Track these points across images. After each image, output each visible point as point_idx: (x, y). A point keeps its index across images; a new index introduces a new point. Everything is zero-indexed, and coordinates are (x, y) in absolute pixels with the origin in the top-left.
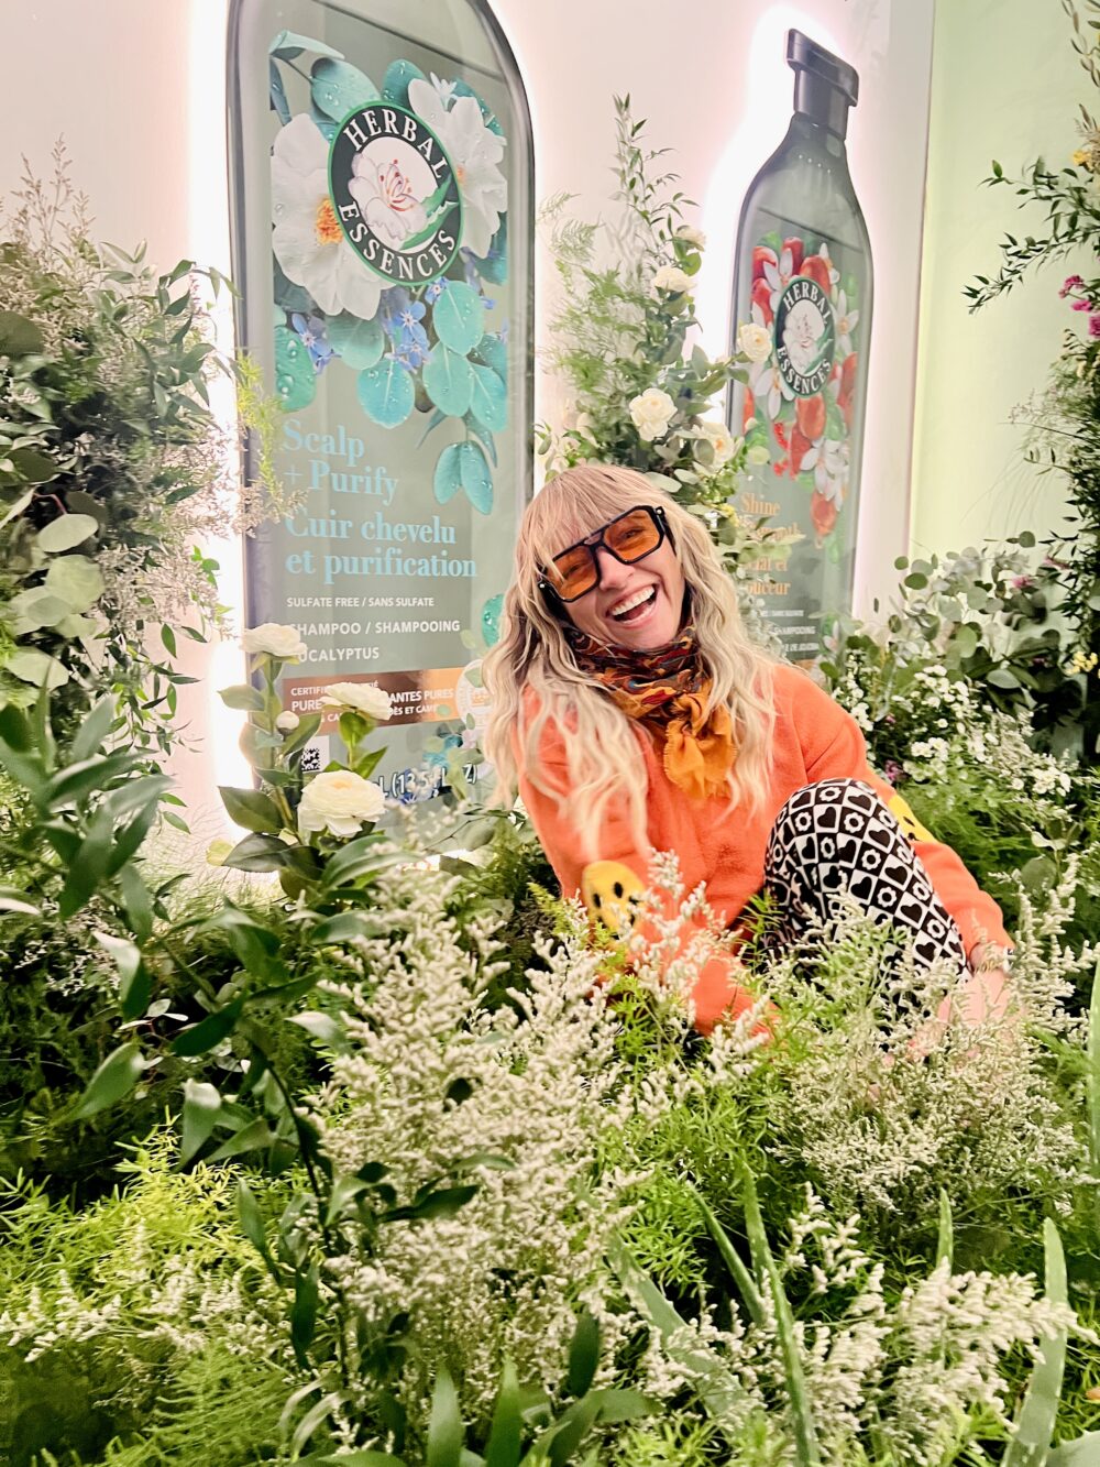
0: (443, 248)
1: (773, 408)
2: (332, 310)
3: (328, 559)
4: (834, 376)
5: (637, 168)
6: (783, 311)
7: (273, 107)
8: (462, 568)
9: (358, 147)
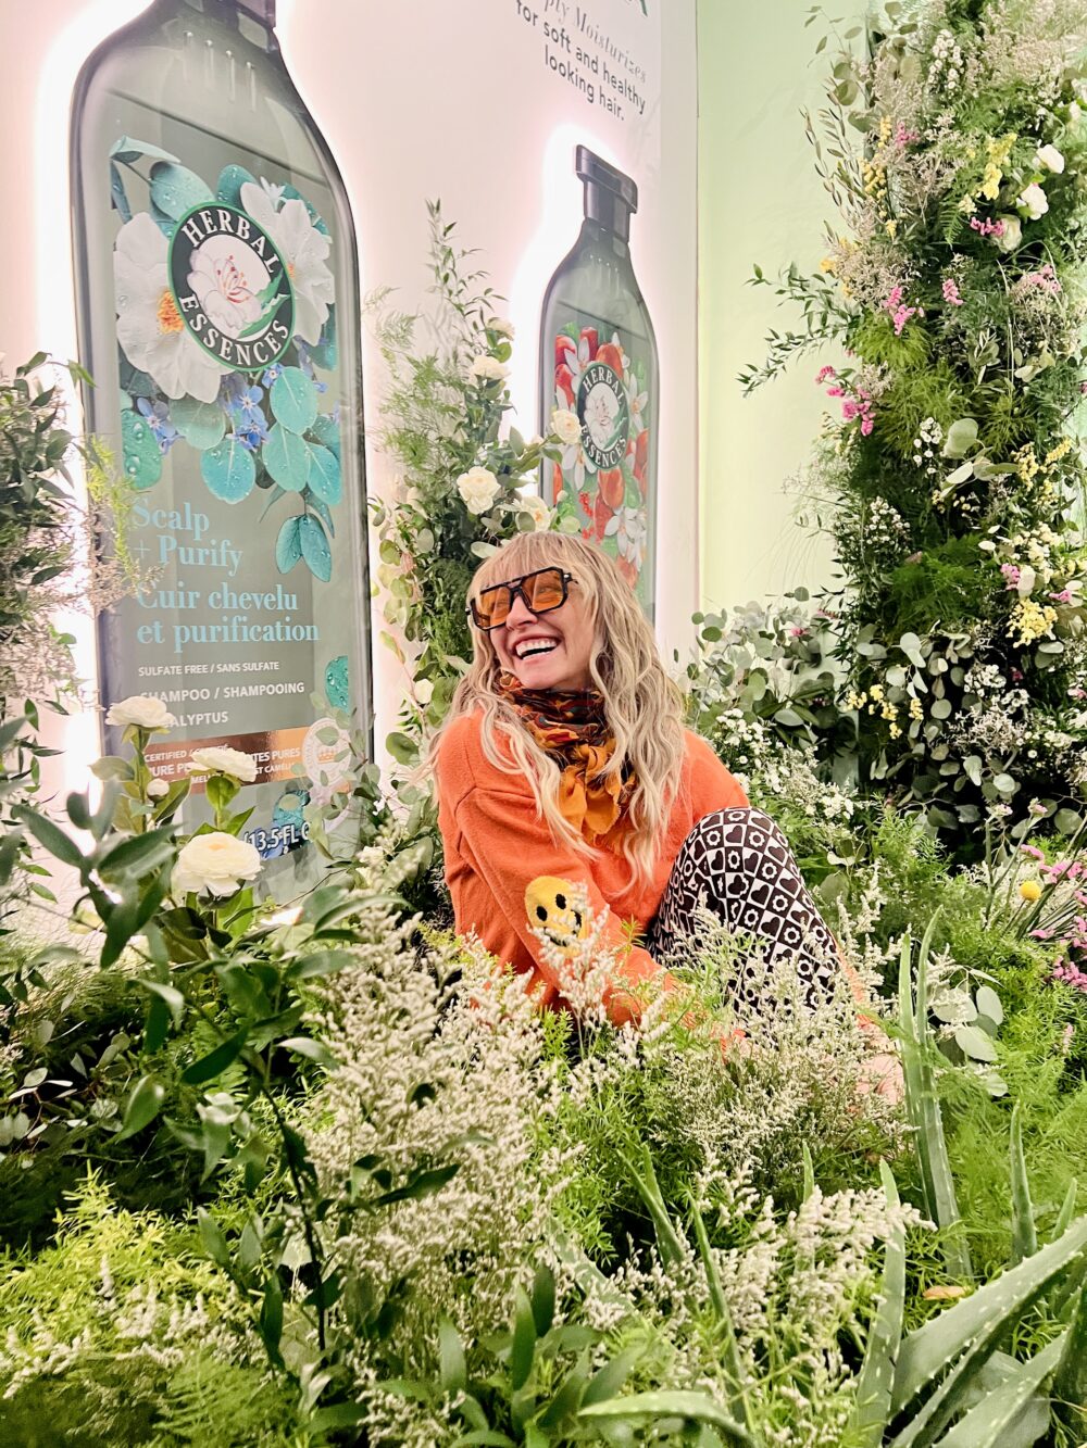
0: (278, 336)
1: (579, 481)
2: (175, 394)
3: (178, 629)
4: (629, 451)
5: (450, 264)
6: (583, 394)
7: (114, 206)
8: (305, 633)
9: (196, 243)
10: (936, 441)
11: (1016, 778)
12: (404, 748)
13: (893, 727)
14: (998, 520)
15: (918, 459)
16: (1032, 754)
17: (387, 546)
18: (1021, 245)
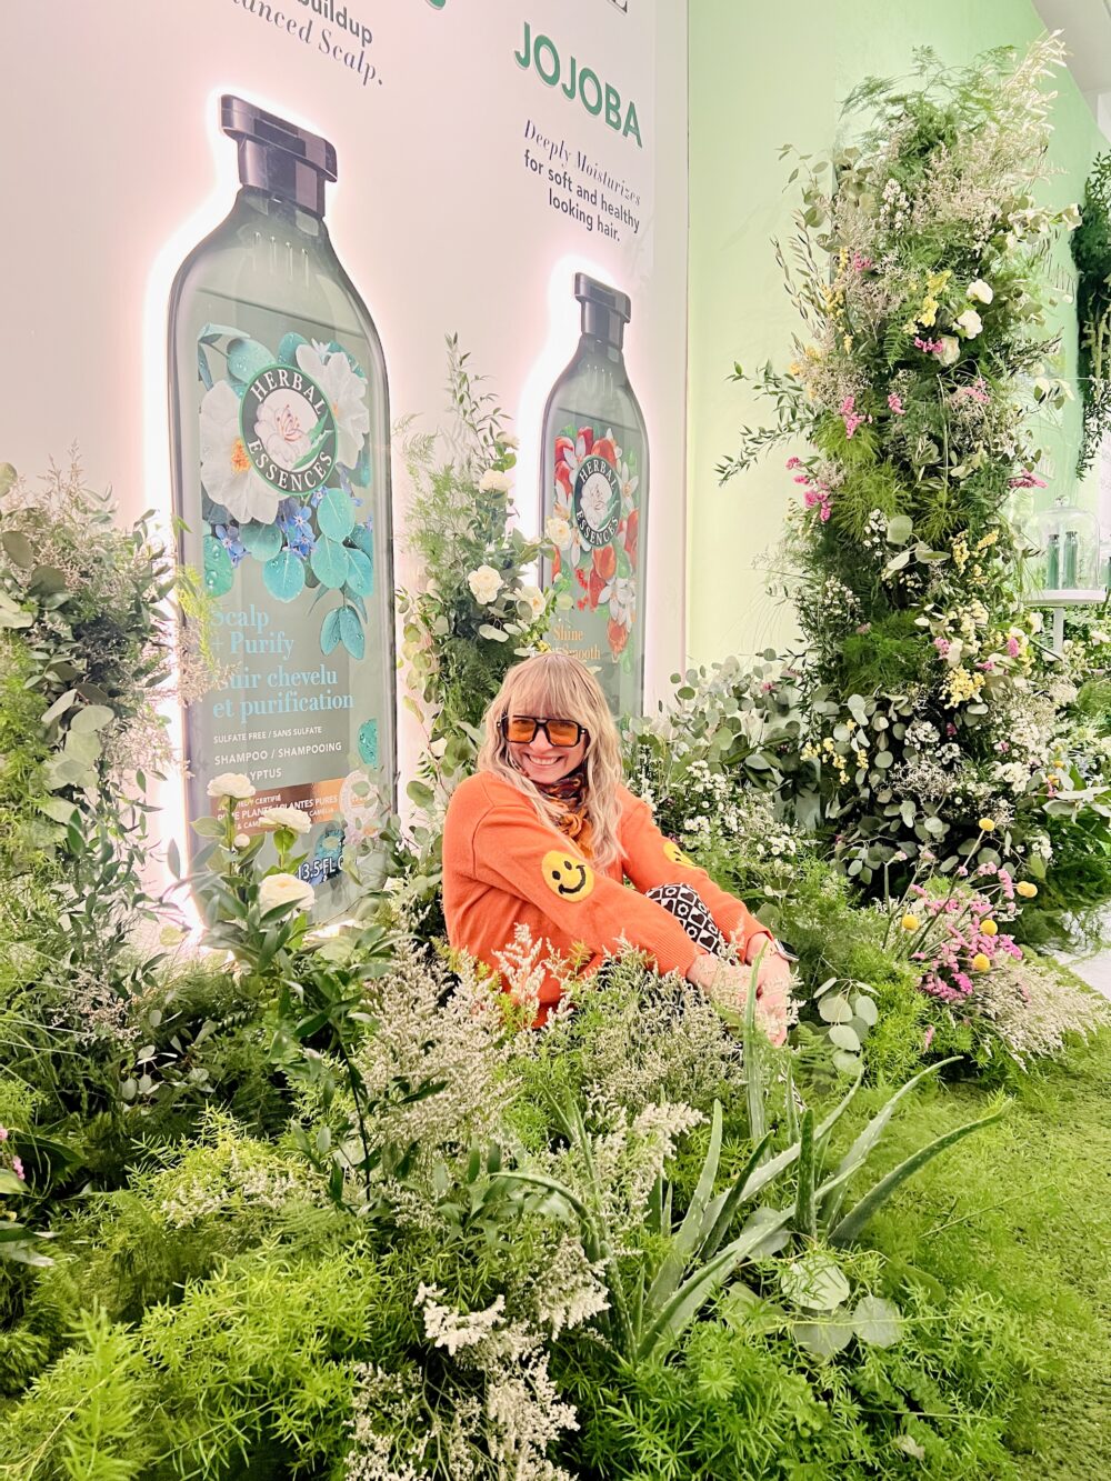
0: (324, 465)
1: (575, 559)
2: (243, 520)
3: (244, 704)
4: (621, 529)
5: (465, 387)
6: (580, 484)
7: (200, 379)
8: (342, 702)
9: (261, 399)
10: (882, 529)
11: (944, 819)
12: (422, 794)
13: (842, 774)
14: (935, 598)
15: (867, 543)
16: (958, 801)
17: (411, 628)
18: (958, 361)
